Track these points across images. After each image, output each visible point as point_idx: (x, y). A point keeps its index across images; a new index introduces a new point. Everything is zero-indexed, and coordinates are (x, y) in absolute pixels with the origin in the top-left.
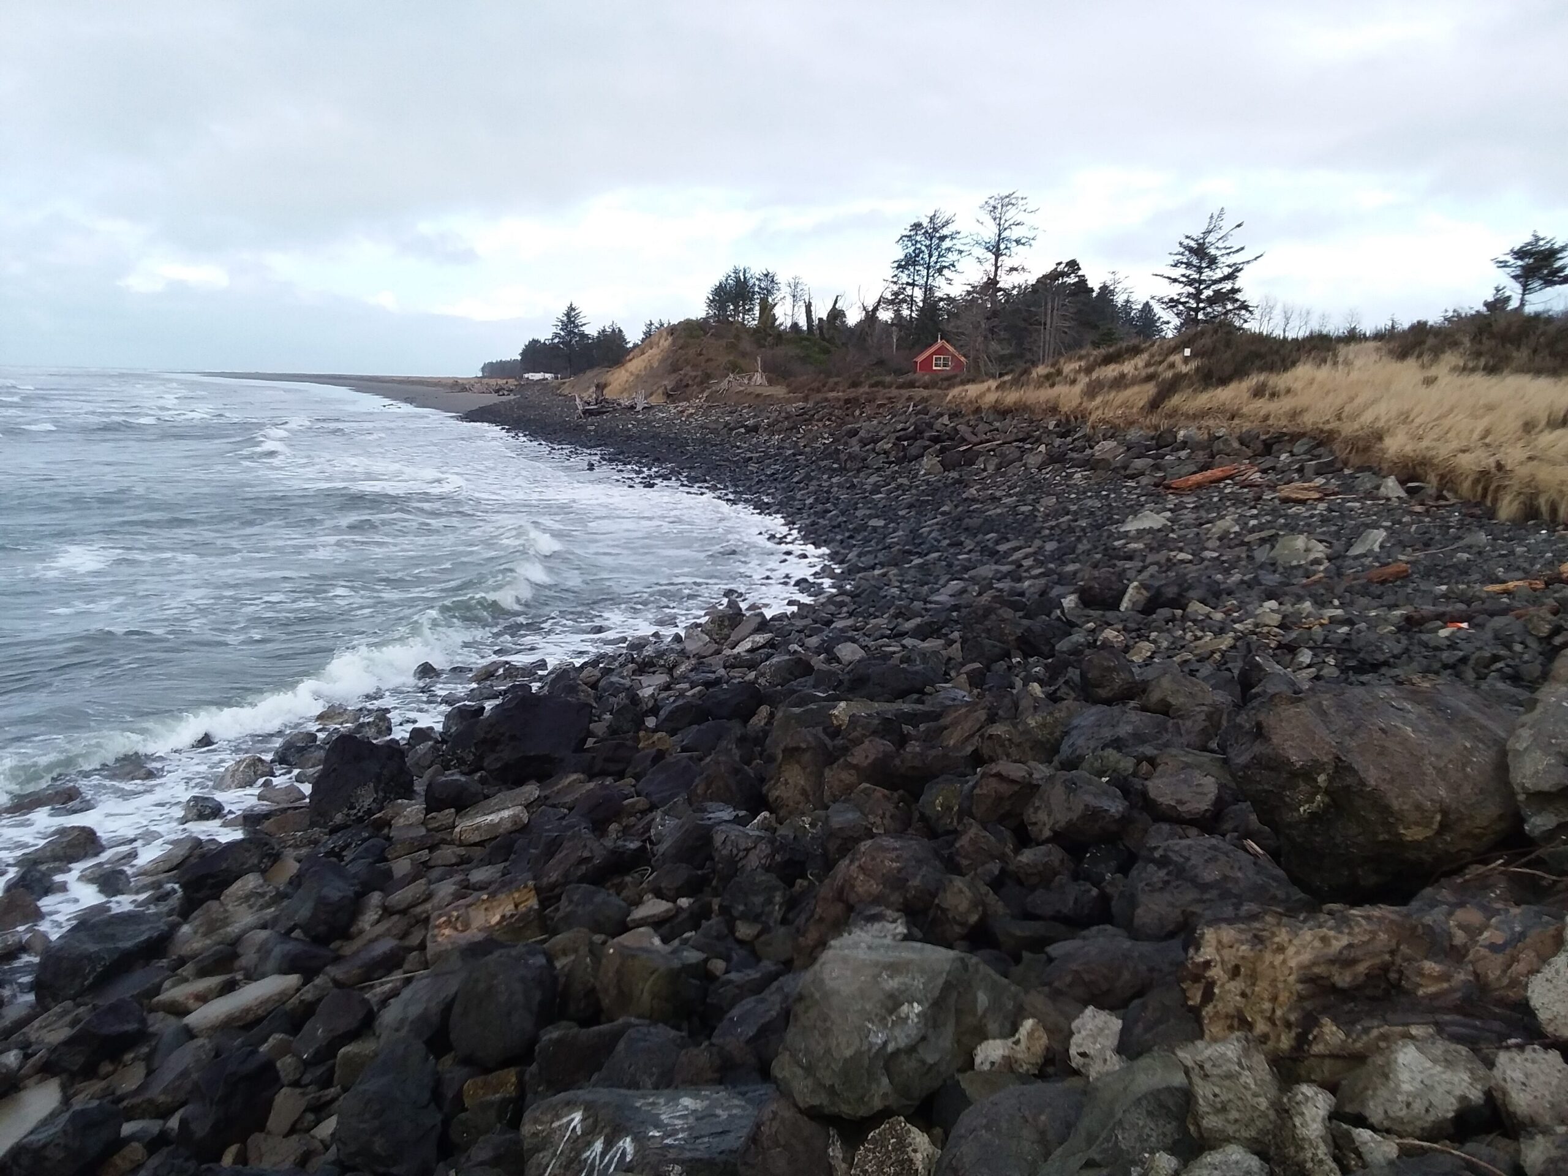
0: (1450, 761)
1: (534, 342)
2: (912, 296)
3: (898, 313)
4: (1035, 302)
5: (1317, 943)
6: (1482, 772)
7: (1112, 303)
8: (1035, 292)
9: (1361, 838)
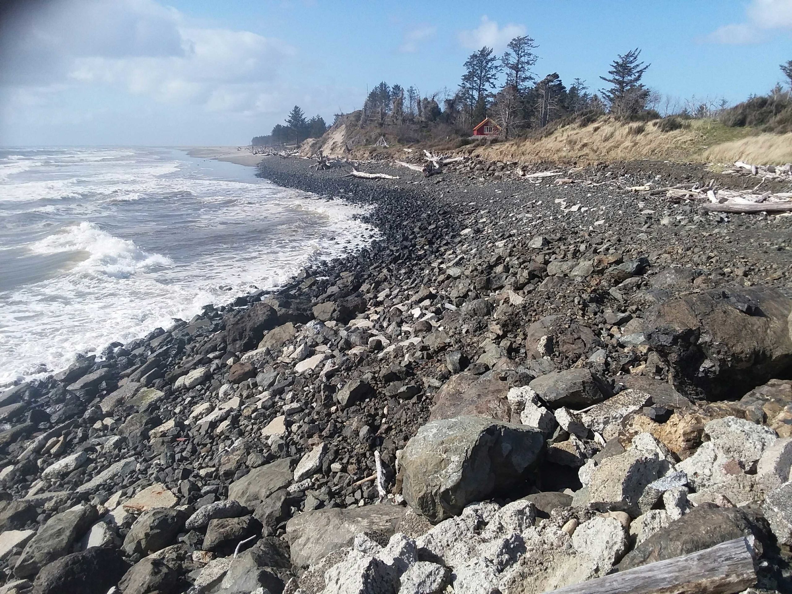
0: (759, 327)
1: (278, 126)
2: (472, 95)
3: (465, 105)
4: (538, 96)
5: (694, 421)
6: (775, 333)
7: (577, 95)
8: (537, 91)
9: (714, 368)
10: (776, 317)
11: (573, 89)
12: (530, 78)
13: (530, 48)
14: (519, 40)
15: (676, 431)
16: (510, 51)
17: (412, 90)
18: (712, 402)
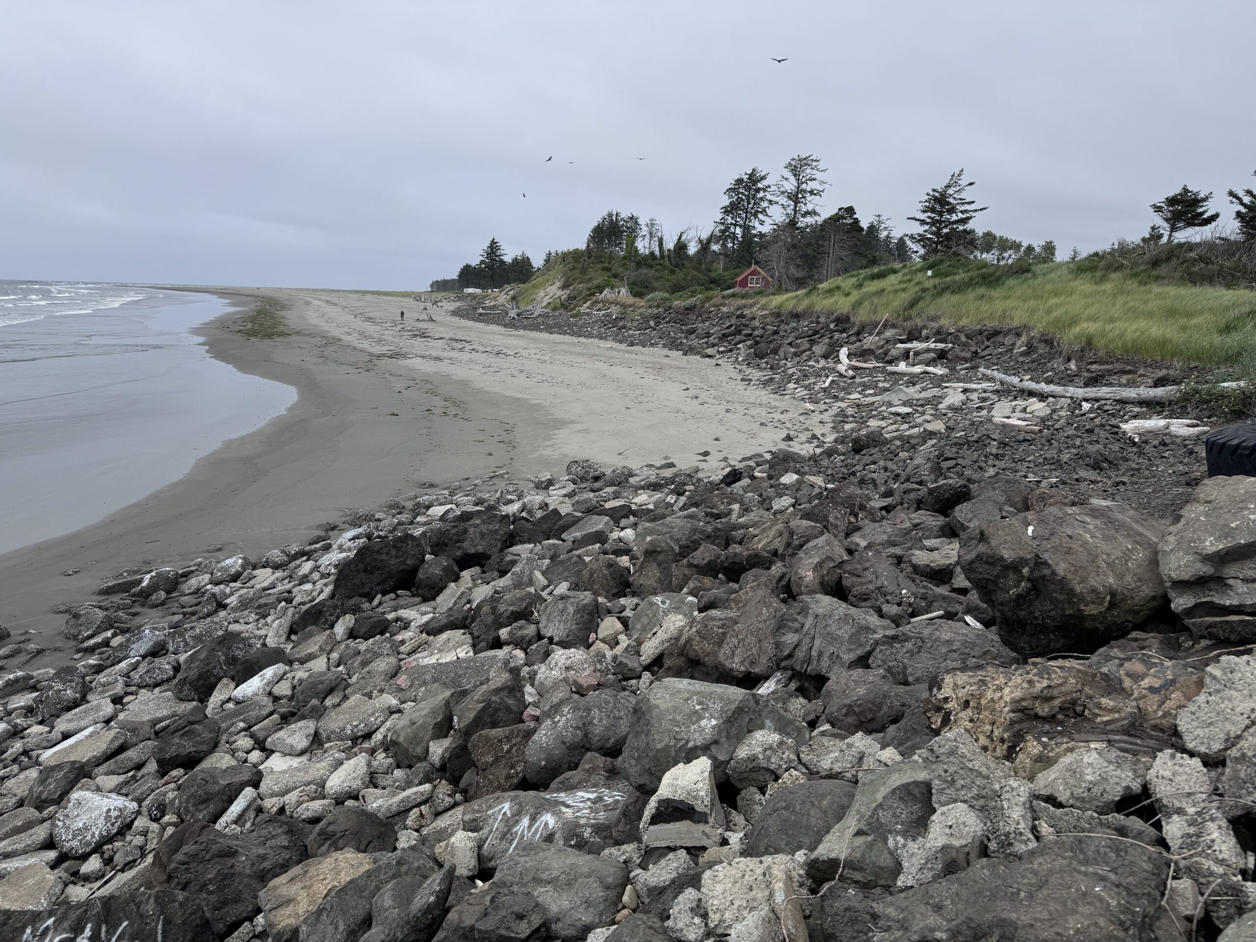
0: (1117, 558)
1: (468, 266)
2: (734, 233)
3: (724, 245)
4: (822, 237)
5: (1025, 685)
6: (1139, 566)
7: (877, 238)
8: (822, 230)
9: (1053, 612)
10: (1140, 545)
11: (873, 229)
12: (813, 213)
13: (814, 172)
14: (800, 160)
15: (1001, 697)
16: (789, 175)
17: (653, 225)
18: (1050, 659)
